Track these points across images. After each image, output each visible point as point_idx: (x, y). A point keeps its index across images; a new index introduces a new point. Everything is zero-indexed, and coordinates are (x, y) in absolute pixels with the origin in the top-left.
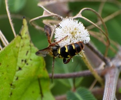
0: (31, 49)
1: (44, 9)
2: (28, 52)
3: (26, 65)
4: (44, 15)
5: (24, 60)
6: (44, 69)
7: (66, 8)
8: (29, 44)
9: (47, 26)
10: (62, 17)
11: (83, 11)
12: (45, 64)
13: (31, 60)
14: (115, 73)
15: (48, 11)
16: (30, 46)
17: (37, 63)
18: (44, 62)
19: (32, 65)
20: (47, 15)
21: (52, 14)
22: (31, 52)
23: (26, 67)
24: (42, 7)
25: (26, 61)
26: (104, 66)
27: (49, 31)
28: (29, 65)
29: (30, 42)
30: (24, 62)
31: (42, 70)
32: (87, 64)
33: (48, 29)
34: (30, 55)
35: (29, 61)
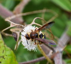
0: (5, 49)
1: (11, 22)
2: (3, 51)
3: (3, 60)
4: (11, 26)
5: (2, 56)
6: (15, 60)
7: (21, 20)
8: (4, 46)
9: (14, 33)
10: (23, 26)
11: (35, 20)
12: (15, 57)
13: (6, 56)
14: (60, 56)
15: (13, 23)
16: (4, 47)
17: (10, 57)
18: (15, 56)
19: (7, 59)
20: (13, 26)
21: (16, 24)
22: (6, 51)
23: (4, 61)
24: (9, 21)
25: (3, 57)
26: (52, 53)
27: (16, 35)
28: (6, 59)
29: (4, 44)
30: (2, 58)
31: (14, 61)
32: (43, 53)
33: (15, 34)
34: (5, 53)
35: (5, 57)
